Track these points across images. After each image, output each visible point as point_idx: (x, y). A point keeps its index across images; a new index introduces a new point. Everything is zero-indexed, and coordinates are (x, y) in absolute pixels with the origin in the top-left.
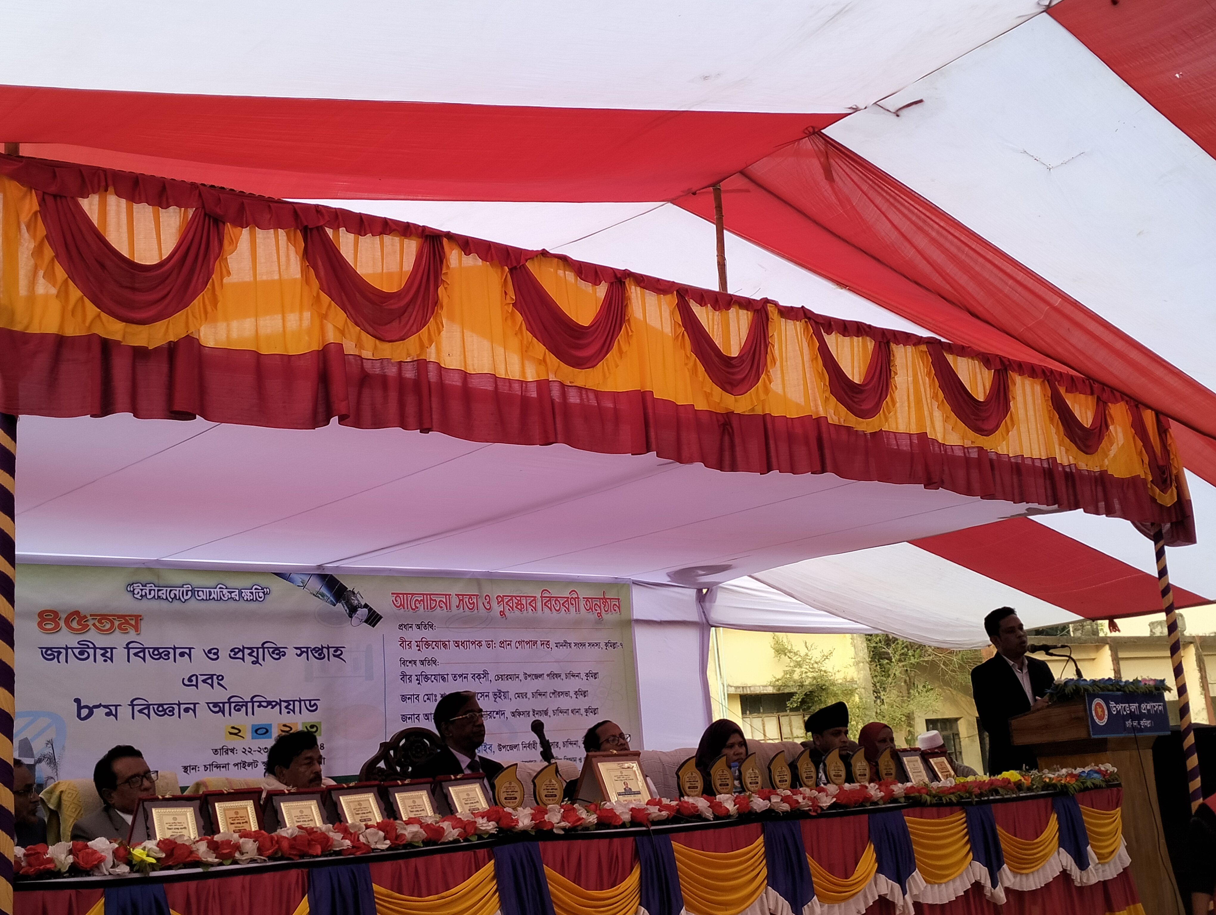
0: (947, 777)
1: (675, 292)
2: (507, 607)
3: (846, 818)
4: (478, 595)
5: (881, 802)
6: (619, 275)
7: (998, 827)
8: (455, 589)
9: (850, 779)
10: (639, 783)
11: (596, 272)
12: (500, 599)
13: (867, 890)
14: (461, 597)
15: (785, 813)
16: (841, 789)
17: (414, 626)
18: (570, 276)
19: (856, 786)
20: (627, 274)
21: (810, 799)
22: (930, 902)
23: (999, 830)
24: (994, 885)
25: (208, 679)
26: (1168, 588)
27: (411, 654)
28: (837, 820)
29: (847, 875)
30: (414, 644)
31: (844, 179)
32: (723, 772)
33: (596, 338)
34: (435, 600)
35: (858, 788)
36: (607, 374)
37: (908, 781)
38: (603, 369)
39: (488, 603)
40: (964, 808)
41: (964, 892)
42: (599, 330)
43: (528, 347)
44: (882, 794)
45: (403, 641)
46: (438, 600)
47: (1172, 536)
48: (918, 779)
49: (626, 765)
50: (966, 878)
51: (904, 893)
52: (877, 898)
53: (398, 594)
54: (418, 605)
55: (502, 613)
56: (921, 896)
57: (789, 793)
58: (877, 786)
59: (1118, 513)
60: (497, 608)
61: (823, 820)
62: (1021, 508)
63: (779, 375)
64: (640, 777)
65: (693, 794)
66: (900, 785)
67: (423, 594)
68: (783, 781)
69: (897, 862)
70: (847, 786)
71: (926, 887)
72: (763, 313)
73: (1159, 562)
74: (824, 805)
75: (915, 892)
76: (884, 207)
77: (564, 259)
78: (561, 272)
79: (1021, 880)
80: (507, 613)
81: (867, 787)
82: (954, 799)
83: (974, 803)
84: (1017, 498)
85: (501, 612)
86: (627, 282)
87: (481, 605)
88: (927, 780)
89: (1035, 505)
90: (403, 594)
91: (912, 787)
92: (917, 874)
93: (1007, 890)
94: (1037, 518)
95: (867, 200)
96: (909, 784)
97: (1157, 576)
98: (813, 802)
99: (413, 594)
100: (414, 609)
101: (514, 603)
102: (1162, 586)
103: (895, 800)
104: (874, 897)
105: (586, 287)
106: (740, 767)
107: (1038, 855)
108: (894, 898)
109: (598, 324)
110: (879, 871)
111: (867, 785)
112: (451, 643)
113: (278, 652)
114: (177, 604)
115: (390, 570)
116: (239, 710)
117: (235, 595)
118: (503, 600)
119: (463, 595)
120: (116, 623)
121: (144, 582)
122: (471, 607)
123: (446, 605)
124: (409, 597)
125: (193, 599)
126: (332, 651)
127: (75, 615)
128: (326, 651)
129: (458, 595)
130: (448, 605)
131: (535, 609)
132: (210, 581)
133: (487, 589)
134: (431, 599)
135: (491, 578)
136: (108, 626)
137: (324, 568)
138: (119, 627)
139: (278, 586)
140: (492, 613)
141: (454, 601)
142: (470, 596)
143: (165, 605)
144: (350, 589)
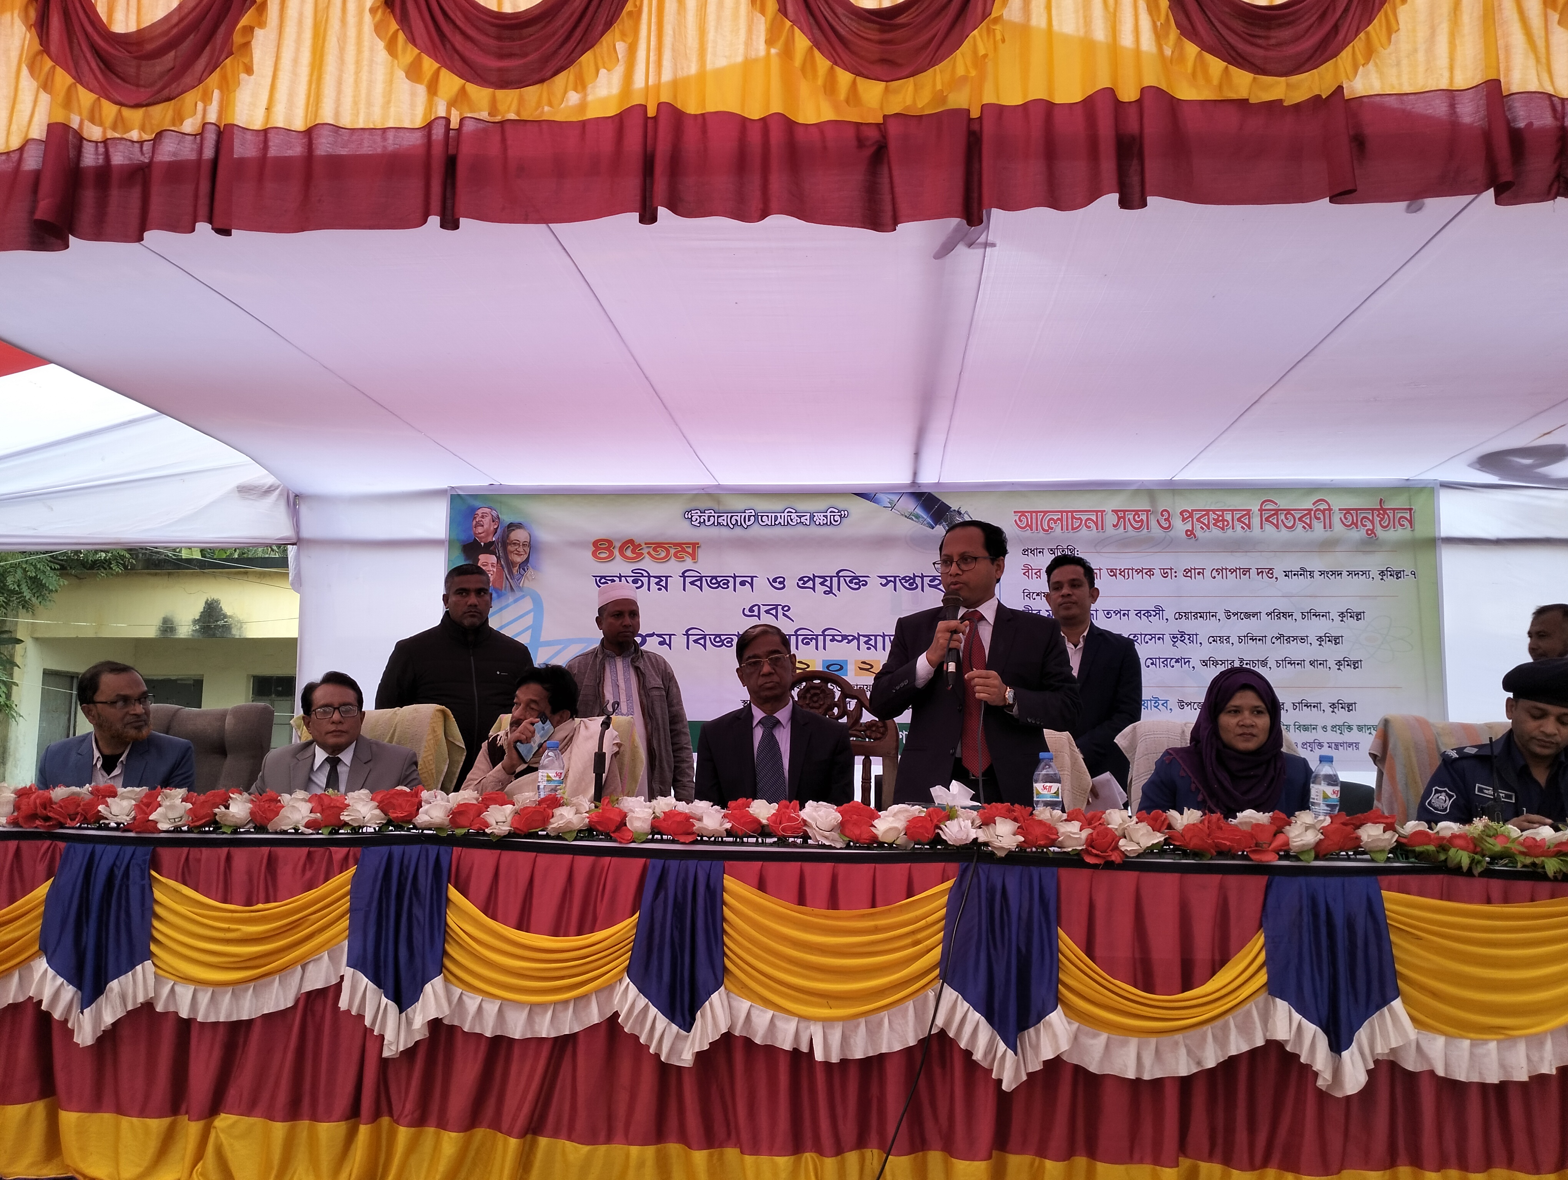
2: (1198, 526)
4: (1150, 511)
8: (1111, 504)
12: (1187, 515)
14: (1121, 514)
17: (1045, 551)
34: (1080, 519)
39: (1166, 520)
45: (1027, 569)
46: (1084, 518)
53: (1023, 513)
54: (1053, 525)
55: (1190, 533)
60: (1180, 527)
67: (1062, 512)
80: (1199, 533)
85: (1187, 531)
87: (1153, 523)
90: (1031, 512)
100: (1047, 531)
101: (1211, 519)
112: (1104, 572)
113: (858, 582)
114: (738, 531)
115: (1013, 484)
116: (807, 644)
117: (806, 519)
118: (1191, 516)
119: (1124, 511)
120: (672, 551)
121: (703, 507)
122: (1137, 525)
123: (1096, 524)
124: (1040, 516)
125: (756, 524)
126: (927, 580)
127: (629, 544)
128: (918, 580)
129: (1115, 512)
130: (1100, 525)
131: (1249, 526)
132: (777, 505)
133: (1164, 503)
134: (1073, 517)
135: (1173, 488)
136: (663, 554)
137: (919, 485)
138: (675, 555)
139: (860, 507)
140: (1172, 533)
141: (1110, 519)
142: (1137, 512)
143: (724, 531)
144: (954, 507)
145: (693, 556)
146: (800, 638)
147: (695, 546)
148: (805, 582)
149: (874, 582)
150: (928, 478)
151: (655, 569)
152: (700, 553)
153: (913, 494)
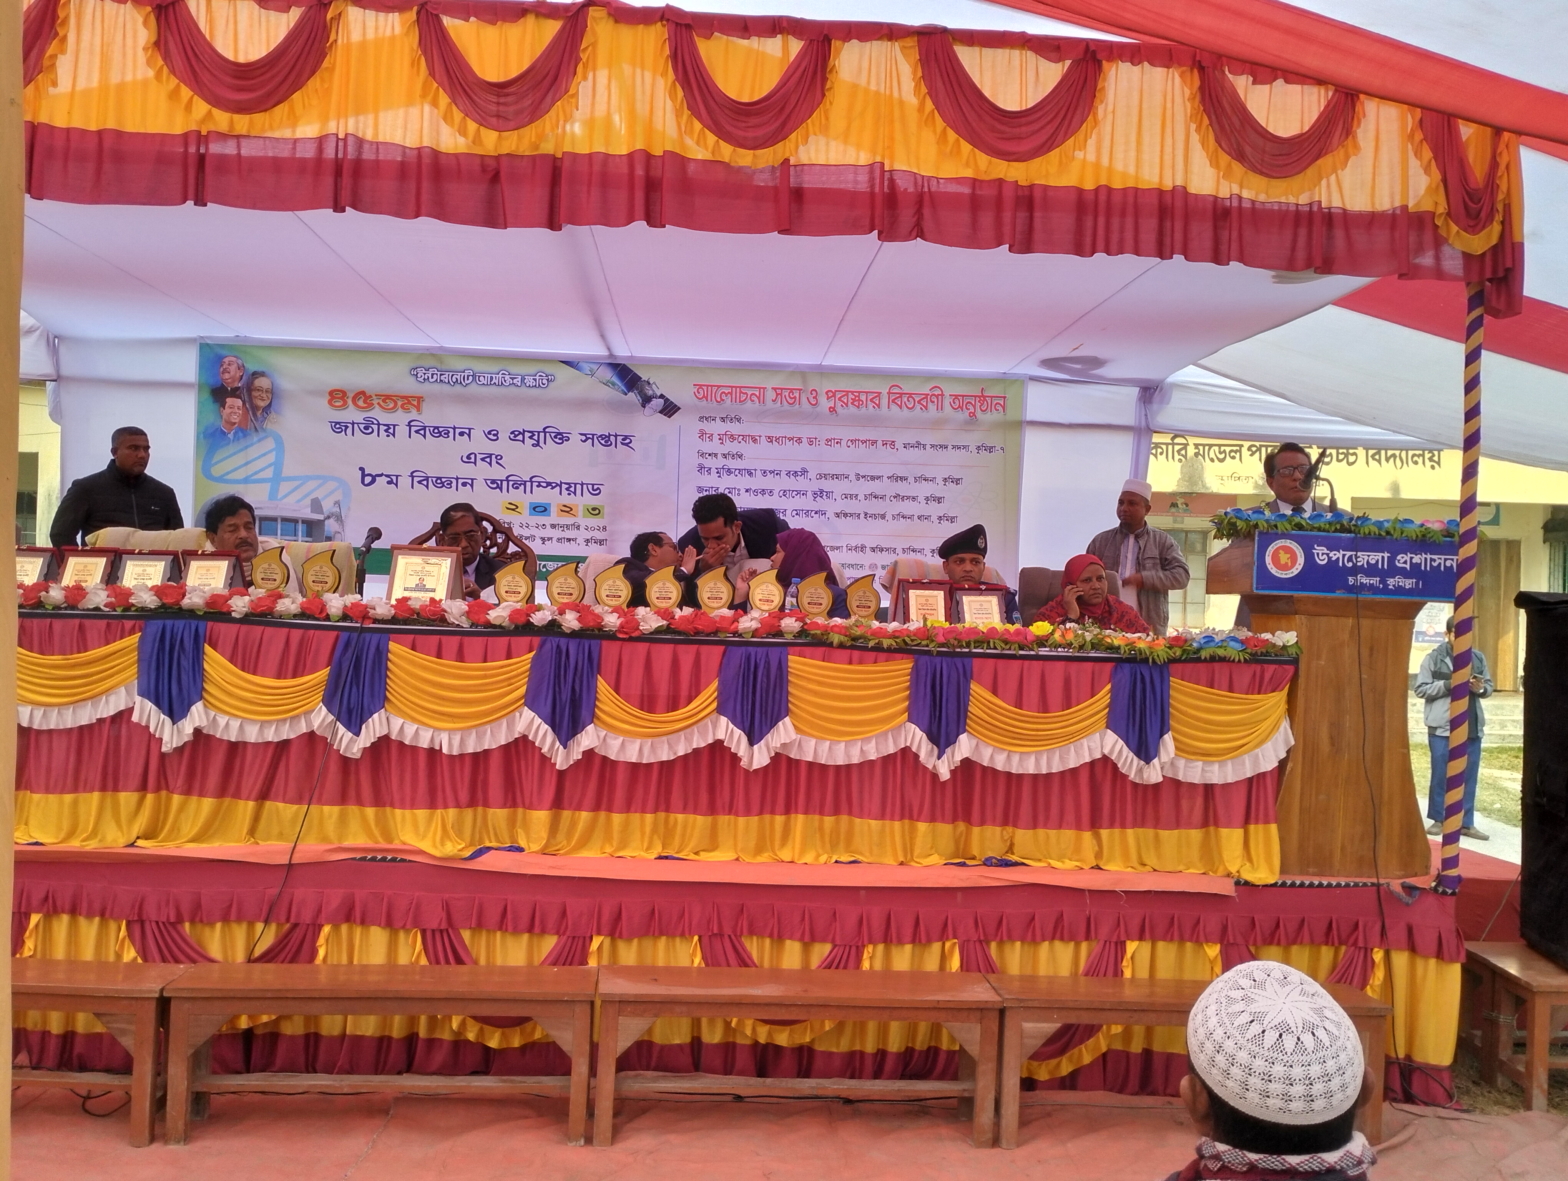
2: (840, 403)
4: (802, 389)
8: (771, 382)
12: (831, 395)
14: (779, 391)
17: (718, 419)
27: (713, 446)
30: (716, 438)
34: (746, 393)
39: (814, 398)
45: (702, 434)
46: (749, 393)
53: (701, 386)
54: (724, 397)
55: (832, 410)
60: (825, 404)
67: (732, 387)
80: (839, 409)
85: (831, 408)
87: (804, 400)
90: (707, 386)
99: (719, 387)
100: (719, 402)
101: (849, 399)
112: (763, 438)
113: (561, 437)
114: (458, 388)
115: (693, 361)
116: (517, 488)
117: (517, 381)
118: (834, 396)
119: (782, 389)
120: (400, 403)
121: (427, 367)
122: (791, 401)
123: (759, 398)
124: (714, 389)
125: (474, 384)
126: (619, 439)
127: (361, 394)
128: (612, 438)
129: (774, 389)
130: (761, 399)
131: (879, 406)
132: (493, 368)
133: (814, 383)
134: (741, 392)
135: (821, 371)
136: (392, 405)
137: (615, 357)
138: (402, 406)
139: (564, 373)
140: (818, 409)
141: (770, 395)
142: (791, 390)
143: (446, 388)
144: (644, 378)
145: (418, 409)
146: (511, 483)
147: (420, 399)
148: (516, 435)
149: (575, 438)
150: (623, 351)
151: (384, 418)
152: (424, 406)
153: (610, 364)
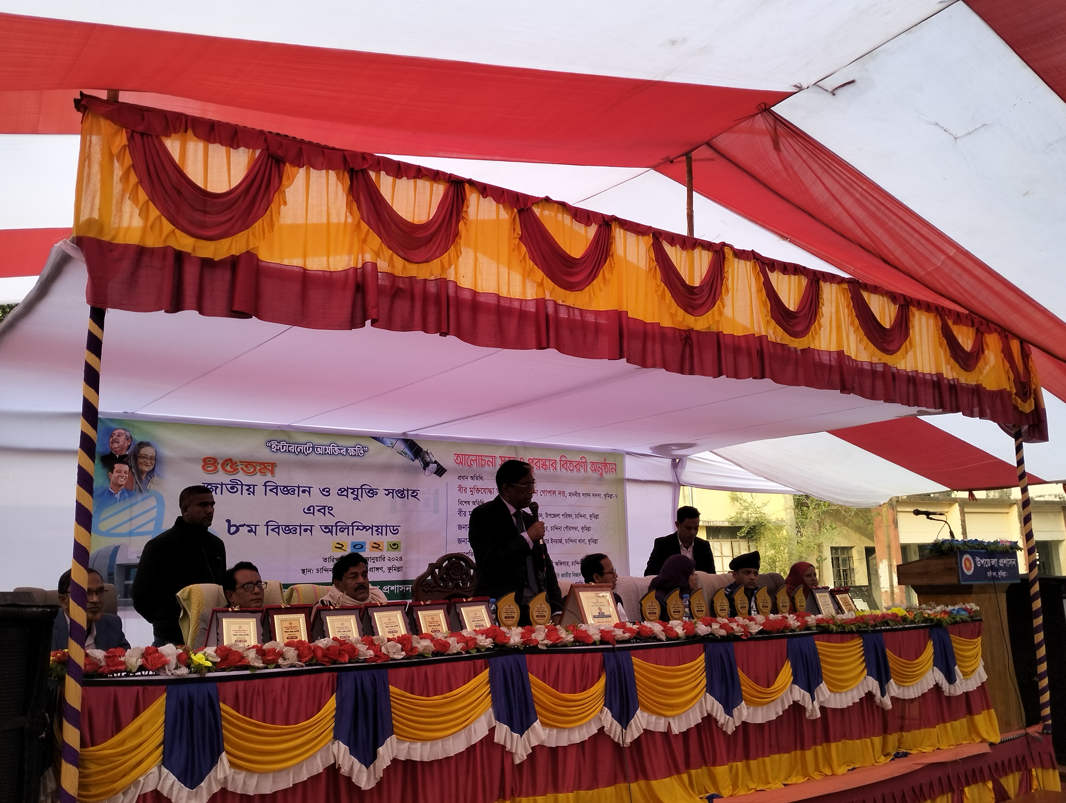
0: (849, 611)
1: (651, 235)
3: (770, 642)
5: (798, 630)
6: (606, 219)
7: (887, 650)
9: (775, 610)
10: (610, 608)
11: (589, 216)
13: (784, 697)
15: (722, 637)
16: (767, 618)
17: (469, 477)
18: (567, 219)
19: (779, 616)
20: (614, 219)
21: (743, 626)
22: (833, 707)
23: (889, 653)
24: (883, 694)
25: (322, 509)
26: (1023, 475)
28: (763, 643)
29: (769, 685)
31: (788, 149)
32: (676, 602)
33: (585, 267)
35: (781, 618)
36: (592, 296)
37: (820, 613)
38: (589, 292)
40: (861, 636)
41: (860, 699)
42: (588, 261)
43: (529, 273)
44: (799, 624)
45: (460, 488)
47: (1029, 435)
48: (827, 612)
49: (601, 595)
50: (861, 688)
51: (813, 700)
52: (792, 703)
53: (458, 455)
54: (472, 463)
56: (826, 702)
57: (726, 621)
58: (795, 617)
59: (989, 416)
61: (752, 642)
62: (913, 410)
63: (730, 301)
64: (612, 604)
65: (652, 618)
66: (813, 616)
68: (723, 610)
69: (808, 676)
70: (772, 616)
71: (830, 696)
72: (721, 252)
73: (1019, 454)
74: (754, 631)
75: (822, 699)
76: (820, 172)
77: (563, 205)
78: (560, 216)
79: (903, 691)
81: (787, 618)
82: (854, 628)
83: (870, 632)
84: (911, 401)
86: (613, 225)
88: (834, 613)
89: (924, 409)
90: (462, 455)
91: (822, 619)
92: (823, 686)
93: (894, 699)
94: (924, 418)
95: (806, 167)
96: (820, 616)
97: (1016, 466)
98: (745, 629)
99: (469, 455)
102: (1019, 473)
103: (808, 628)
104: (789, 702)
105: (579, 228)
106: (690, 598)
107: (916, 673)
108: (805, 703)
109: (587, 256)
110: (794, 682)
111: (787, 615)
114: (302, 457)
115: (454, 438)
116: (343, 531)
117: (344, 451)
120: (258, 468)
121: (279, 440)
124: (467, 457)
125: (313, 453)
126: (410, 492)
127: (228, 461)
128: (406, 492)
131: (555, 468)
132: (326, 441)
136: (252, 470)
138: (260, 471)
144: (424, 449)
145: (271, 472)
146: (339, 528)
147: (274, 465)
148: (342, 491)
149: (382, 493)
151: (246, 480)
152: (276, 470)
153: (403, 440)
